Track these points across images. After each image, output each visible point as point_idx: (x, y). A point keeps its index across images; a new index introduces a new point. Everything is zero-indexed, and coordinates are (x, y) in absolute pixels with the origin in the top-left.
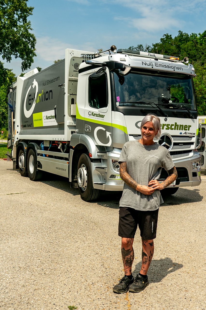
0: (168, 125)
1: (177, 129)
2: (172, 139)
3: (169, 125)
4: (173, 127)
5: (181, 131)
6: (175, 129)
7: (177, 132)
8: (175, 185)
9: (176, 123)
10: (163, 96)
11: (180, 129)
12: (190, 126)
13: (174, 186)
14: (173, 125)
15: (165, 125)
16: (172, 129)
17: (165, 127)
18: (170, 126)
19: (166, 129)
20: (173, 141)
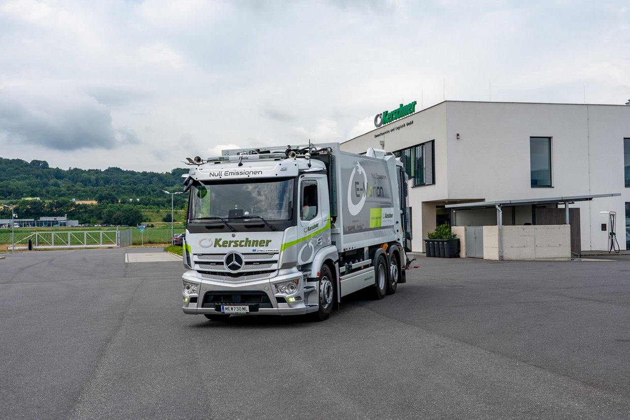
0: (236, 242)
1: (249, 246)
2: (243, 257)
3: (238, 241)
4: (243, 244)
5: (255, 248)
6: (246, 246)
7: (249, 250)
8: (248, 311)
9: (247, 239)
10: (236, 207)
11: (253, 246)
12: (269, 241)
13: (247, 313)
14: (244, 241)
15: (233, 241)
16: (243, 246)
17: (233, 244)
18: (238, 243)
19: (234, 246)
20: (245, 259)
